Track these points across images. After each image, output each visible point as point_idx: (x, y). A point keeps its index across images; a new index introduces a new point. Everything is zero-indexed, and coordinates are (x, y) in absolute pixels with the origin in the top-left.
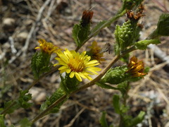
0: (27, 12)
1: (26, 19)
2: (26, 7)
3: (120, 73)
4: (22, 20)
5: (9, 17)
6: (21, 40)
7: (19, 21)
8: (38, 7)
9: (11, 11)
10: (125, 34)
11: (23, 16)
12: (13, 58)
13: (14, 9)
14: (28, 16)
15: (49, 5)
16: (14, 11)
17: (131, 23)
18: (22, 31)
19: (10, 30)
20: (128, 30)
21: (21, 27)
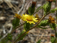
0: (12, 14)
1: (11, 17)
2: (11, 11)
3: (45, 22)
4: (9, 18)
5: (3, 16)
6: (8, 27)
7: (7, 18)
8: (17, 11)
9: (4, 13)
10: (47, 7)
11: (10, 16)
12: (4, 36)
13: (5, 12)
14: (12, 16)
15: (22, 10)
16: (5, 14)
17: (49, 3)
18: (9, 23)
19: (3, 22)
20: (48, 6)
21: (8, 21)
